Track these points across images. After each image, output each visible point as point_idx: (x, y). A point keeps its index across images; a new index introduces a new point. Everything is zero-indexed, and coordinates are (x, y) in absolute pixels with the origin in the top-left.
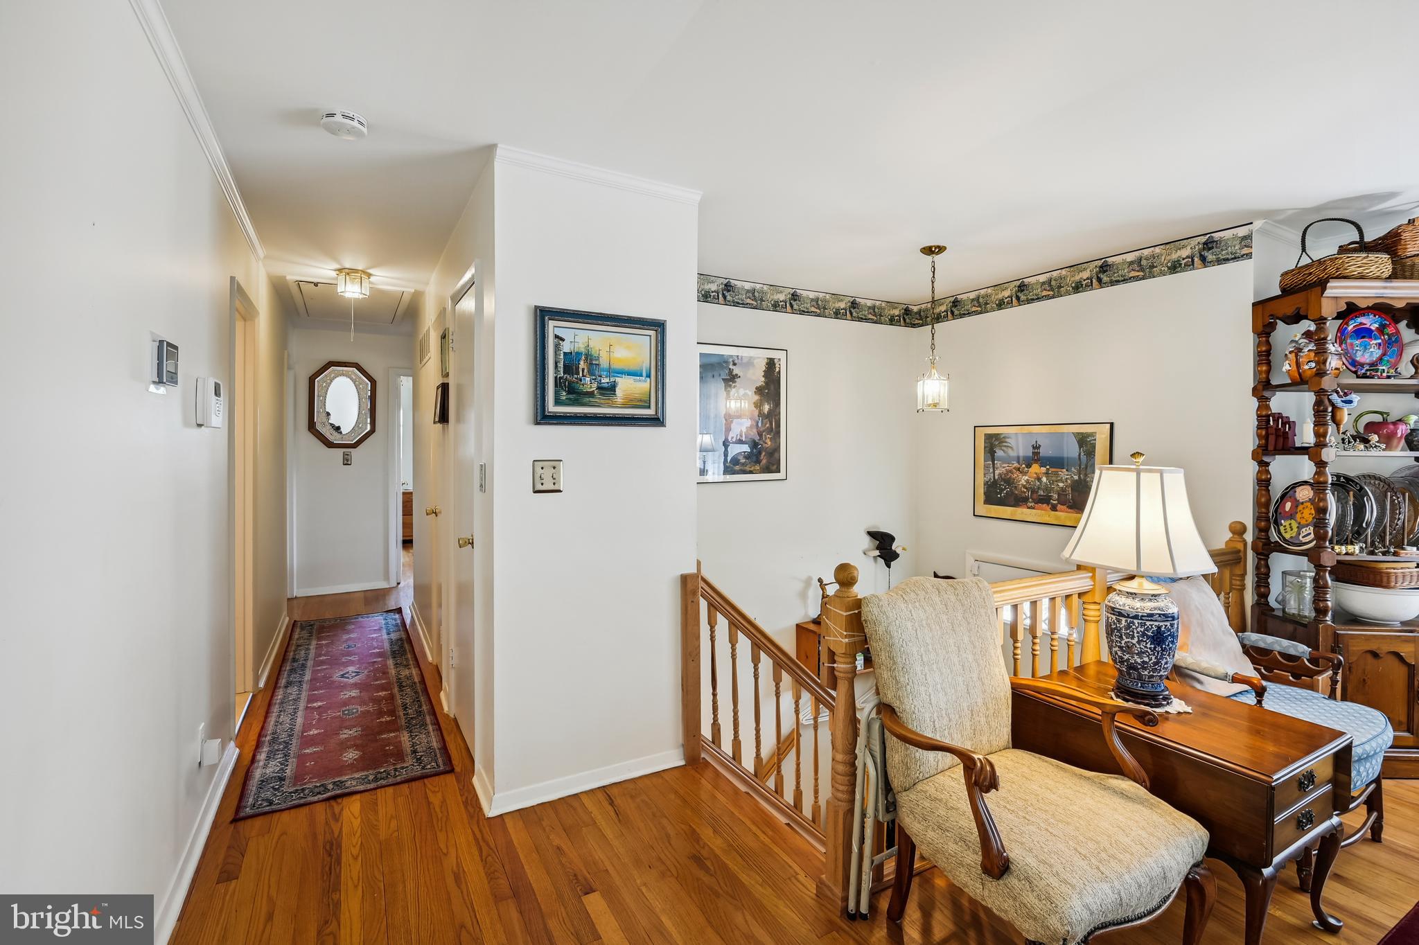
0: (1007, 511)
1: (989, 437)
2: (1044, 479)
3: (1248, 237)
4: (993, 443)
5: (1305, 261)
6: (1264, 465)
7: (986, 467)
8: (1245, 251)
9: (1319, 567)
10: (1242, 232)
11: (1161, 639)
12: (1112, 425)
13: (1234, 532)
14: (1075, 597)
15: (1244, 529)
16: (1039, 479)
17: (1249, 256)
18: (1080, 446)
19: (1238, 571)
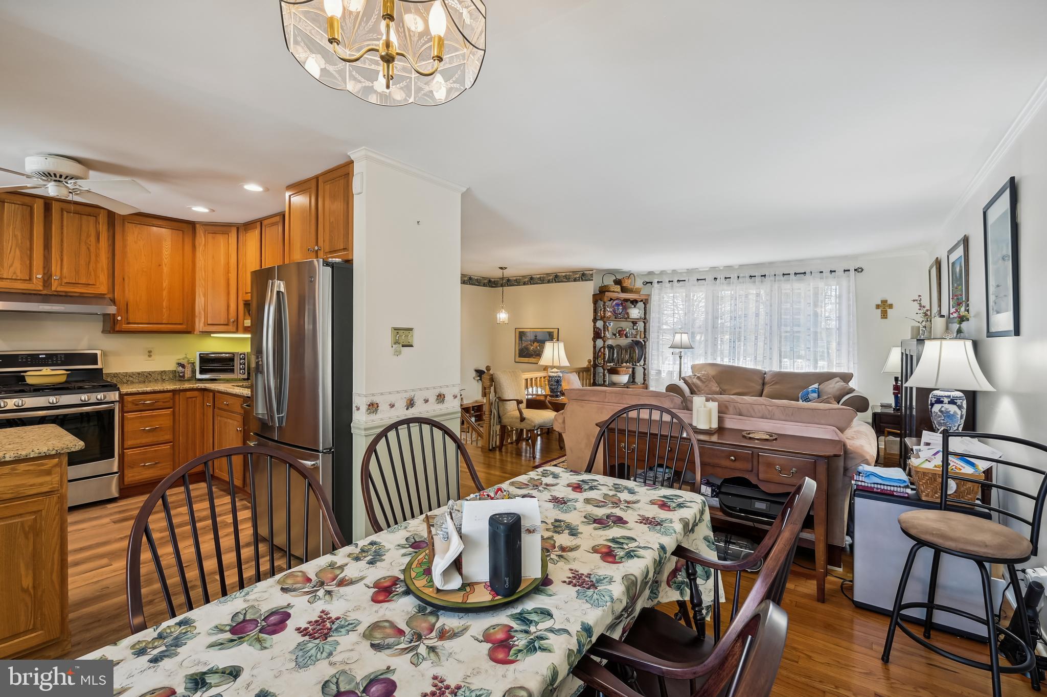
0: (526, 360)
1: (520, 333)
2: (538, 348)
3: (592, 274)
4: (521, 335)
5: (603, 285)
6: (595, 342)
7: (519, 343)
8: (592, 278)
9: (604, 370)
10: (591, 272)
11: (558, 382)
12: (558, 329)
13: (588, 362)
14: (543, 378)
15: (591, 361)
16: (537, 348)
17: (592, 280)
18: (549, 336)
19: (589, 374)
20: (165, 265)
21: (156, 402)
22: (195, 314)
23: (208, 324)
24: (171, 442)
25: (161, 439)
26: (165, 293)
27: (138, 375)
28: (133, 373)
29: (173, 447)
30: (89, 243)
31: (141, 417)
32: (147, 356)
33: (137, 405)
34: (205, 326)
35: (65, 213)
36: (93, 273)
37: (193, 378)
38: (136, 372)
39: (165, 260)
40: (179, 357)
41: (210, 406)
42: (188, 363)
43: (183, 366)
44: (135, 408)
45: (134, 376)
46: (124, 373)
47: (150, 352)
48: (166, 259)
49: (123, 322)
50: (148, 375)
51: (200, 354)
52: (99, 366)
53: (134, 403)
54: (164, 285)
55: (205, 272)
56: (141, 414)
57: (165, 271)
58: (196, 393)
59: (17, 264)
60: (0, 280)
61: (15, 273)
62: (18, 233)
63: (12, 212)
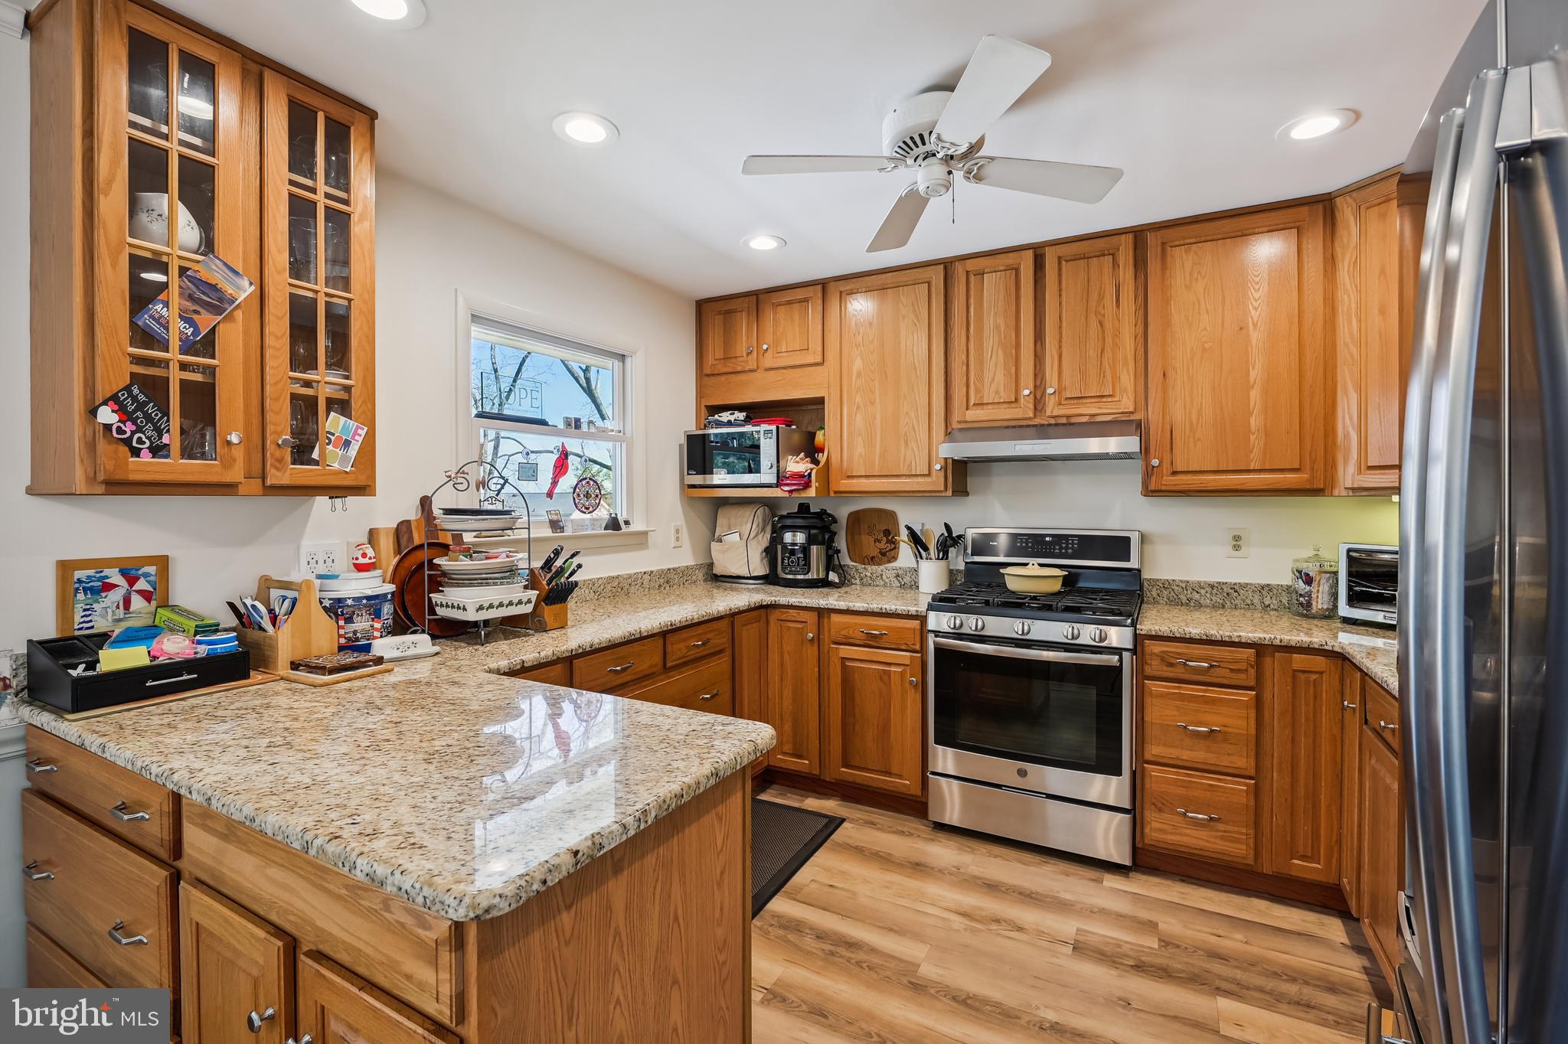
20: (1255, 325)
21: (1212, 666)
22: (1334, 443)
23: (1370, 468)
24: (1251, 778)
25: (1225, 762)
26: (1255, 395)
27: (1209, 589)
28: (1199, 583)
29: (1257, 791)
30: (1102, 312)
31: (1182, 697)
32: (1230, 548)
33: (1171, 665)
34: (1360, 472)
35: (1064, 262)
36: (1108, 371)
37: (1330, 614)
38: (1205, 583)
39: (1253, 312)
40: (1300, 554)
41: (1354, 709)
42: (1321, 572)
43: (1309, 580)
44: (1168, 672)
45: (1203, 592)
46: (1181, 581)
47: (1237, 538)
48: (1256, 309)
49: (1165, 471)
50: (1232, 591)
51: (1349, 551)
52: (1133, 563)
53: (1166, 660)
54: (1253, 374)
55: (1359, 321)
56: (1179, 688)
57: (1254, 341)
58: (1320, 662)
59: (1000, 377)
60: (980, 407)
61: (997, 392)
62: (1001, 321)
63: (993, 287)
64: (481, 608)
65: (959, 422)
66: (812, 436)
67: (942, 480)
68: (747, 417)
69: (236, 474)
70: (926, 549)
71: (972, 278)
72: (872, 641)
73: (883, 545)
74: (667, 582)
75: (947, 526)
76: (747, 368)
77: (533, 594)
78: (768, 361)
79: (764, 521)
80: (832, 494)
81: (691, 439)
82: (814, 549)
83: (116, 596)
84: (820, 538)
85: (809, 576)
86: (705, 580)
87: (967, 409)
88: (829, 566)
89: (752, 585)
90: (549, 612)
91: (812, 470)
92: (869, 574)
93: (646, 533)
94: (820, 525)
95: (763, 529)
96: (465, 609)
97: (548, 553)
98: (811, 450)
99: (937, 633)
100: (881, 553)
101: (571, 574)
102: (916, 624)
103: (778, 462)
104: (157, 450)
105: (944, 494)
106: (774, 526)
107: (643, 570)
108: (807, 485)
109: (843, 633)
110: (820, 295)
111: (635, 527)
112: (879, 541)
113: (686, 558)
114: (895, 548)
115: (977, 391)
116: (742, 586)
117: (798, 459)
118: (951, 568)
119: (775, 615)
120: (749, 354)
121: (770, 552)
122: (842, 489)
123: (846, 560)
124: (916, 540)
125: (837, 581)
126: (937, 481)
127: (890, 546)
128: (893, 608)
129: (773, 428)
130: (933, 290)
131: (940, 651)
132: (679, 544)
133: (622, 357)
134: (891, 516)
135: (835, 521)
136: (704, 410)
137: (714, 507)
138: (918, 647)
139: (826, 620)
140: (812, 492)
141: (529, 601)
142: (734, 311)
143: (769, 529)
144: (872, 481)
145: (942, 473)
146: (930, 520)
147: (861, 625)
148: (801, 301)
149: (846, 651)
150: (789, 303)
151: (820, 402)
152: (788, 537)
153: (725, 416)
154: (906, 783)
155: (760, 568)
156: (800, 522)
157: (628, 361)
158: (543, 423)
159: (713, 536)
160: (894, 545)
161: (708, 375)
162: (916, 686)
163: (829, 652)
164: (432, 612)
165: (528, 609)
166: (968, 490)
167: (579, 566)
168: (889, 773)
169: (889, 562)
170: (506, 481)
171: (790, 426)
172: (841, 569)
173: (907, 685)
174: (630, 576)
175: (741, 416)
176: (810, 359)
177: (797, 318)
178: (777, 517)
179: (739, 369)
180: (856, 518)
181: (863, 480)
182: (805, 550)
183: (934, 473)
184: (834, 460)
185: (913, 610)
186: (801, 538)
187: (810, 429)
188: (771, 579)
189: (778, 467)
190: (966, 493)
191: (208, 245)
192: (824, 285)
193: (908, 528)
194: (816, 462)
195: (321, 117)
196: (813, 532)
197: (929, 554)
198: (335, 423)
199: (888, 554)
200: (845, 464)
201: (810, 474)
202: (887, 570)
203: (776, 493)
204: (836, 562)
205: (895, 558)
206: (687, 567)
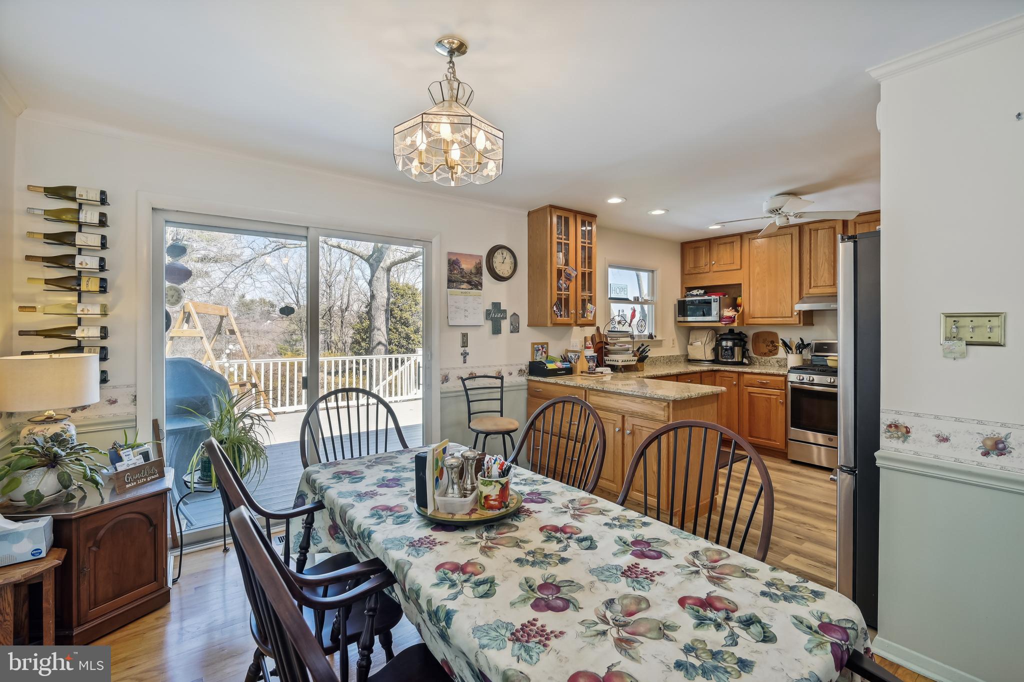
35: (856, 223)
59: (826, 275)
60: (816, 288)
61: (825, 281)
62: (827, 251)
63: (822, 236)
64: (623, 361)
65: (806, 294)
66: (736, 299)
67: (798, 319)
68: (705, 292)
69: (572, 322)
70: (791, 349)
71: (812, 232)
72: (763, 385)
73: (770, 348)
74: (670, 361)
75: (801, 339)
76: (705, 271)
77: (636, 358)
78: (715, 268)
79: (712, 336)
80: (745, 325)
81: (679, 302)
82: (736, 348)
83: (540, 352)
84: (739, 344)
85: (734, 360)
86: (685, 362)
87: (810, 288)
88: (744, 356)
89: (707, 364)
90: (639, 365)
91: (735, 315)
92: (763, 361)
93: (661, 341)
94: (739, 339)
95: (712, 340)
96: (618, 361)
97: (640, 345)
98: (735, 306)
99: (792, 382)
100: (769, 351)
101: (646, 353)
102: (783, 378)
103: (720, 312)
104: (561, 316)
105: (798, 325)
106: (717, 338)
107: (661, 356)
108: (733, 321)
109: (750, 382)
110: (739, 240)
111: (659, 338)
112: (769, 346)
113: (677, 352)
114: (776, 349)
115: (815, 280)
116: (703, 364)
117: (729, 310)
118: (804, 358)
119: (718, 375)
120: (705, 265)
121: (715, 350)
122: (749, 323)
123: (752, 354)
124: (785, 344)
125: (747, 362)
126: (795, 320)
127: (773, 348)
128: (772, 372)
129: (718, 297)
130: (794, 237)
131: (794, 389)
132: (674, 346)
133: (653, 271)
134: (775, 335)
135: (746, 336)
136: (684, 289)
137: (688, 331)
138: (784, 388)
139: (742, 377)
140: (735, 324)
141: (635, 360)
142: (699, 247)
143: (714, 340)
144: (764, 319)
145: (798, 316)
146: (793, 337)
147: (758, 379)
148: (730, 243)
149: (751, 389)
150: (725, 243)
151: (741, 284)
152: (724, 343)
153: (695, 292)
154: (779, 444)
155: (710, 356)
156: (729, 337)
157: (655, 272)
158: (627, 299)
159: (688, 342)
160: (776, 348)
161: (686, 274)
162: (782, 403)
163: (743, 390)
164: (605, 363)
165: (634, 363)
166: (814, 323)
167: (649, 350)
168: (770, 440)
169: (774, 355)
170: (626, 322)
171: (725, 296)
172: (749, 358)
173: (779, 404)
174: (656, 357)
175: (702, 292)
176: (735, 268)
177: (728, 250)
178: (719, 336)
179: (701, 272)
180: (757, 336)
181: (760, 319)
182: (732, 349)
183: (794, 316)
184: (747, 310)
185: (781, 373)
186: (730, 344)
187: (735, 296)
188: (715, 361)
189: (720, 314)
190: (812, 324)
191: (567, 263)
192: (741, 236)
193: (782, 340)
194: (737, 311)
195: (587, 222)
196: (736, 341)
197: (793, 351)
198: (589, 306)
199: (774, 351)
200: (751, 312)
201: (734, 317)
202: (773, 359)
203: (719, 324)
204: (747, 355)
205: (776, 354)
206: (677, 356)
